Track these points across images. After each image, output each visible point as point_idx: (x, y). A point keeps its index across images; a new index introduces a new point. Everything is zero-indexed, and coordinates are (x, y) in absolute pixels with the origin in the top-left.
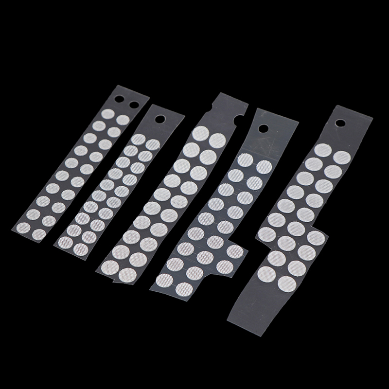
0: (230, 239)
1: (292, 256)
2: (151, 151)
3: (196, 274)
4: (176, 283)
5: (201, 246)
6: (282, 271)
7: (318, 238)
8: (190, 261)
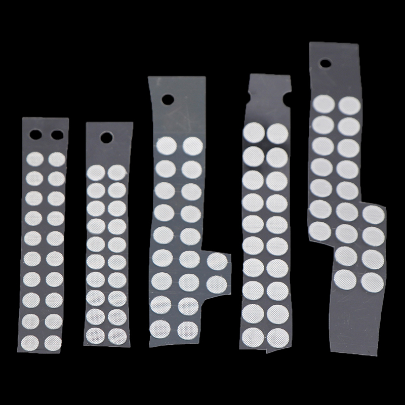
0: (203, 248)
1: (360, 246)
2: (120, 181)
3: (190, 307)
4: (174, 327)
5: (176, 270)
6: (359, 269)
7: (375, 214)
8: (175, 294)
